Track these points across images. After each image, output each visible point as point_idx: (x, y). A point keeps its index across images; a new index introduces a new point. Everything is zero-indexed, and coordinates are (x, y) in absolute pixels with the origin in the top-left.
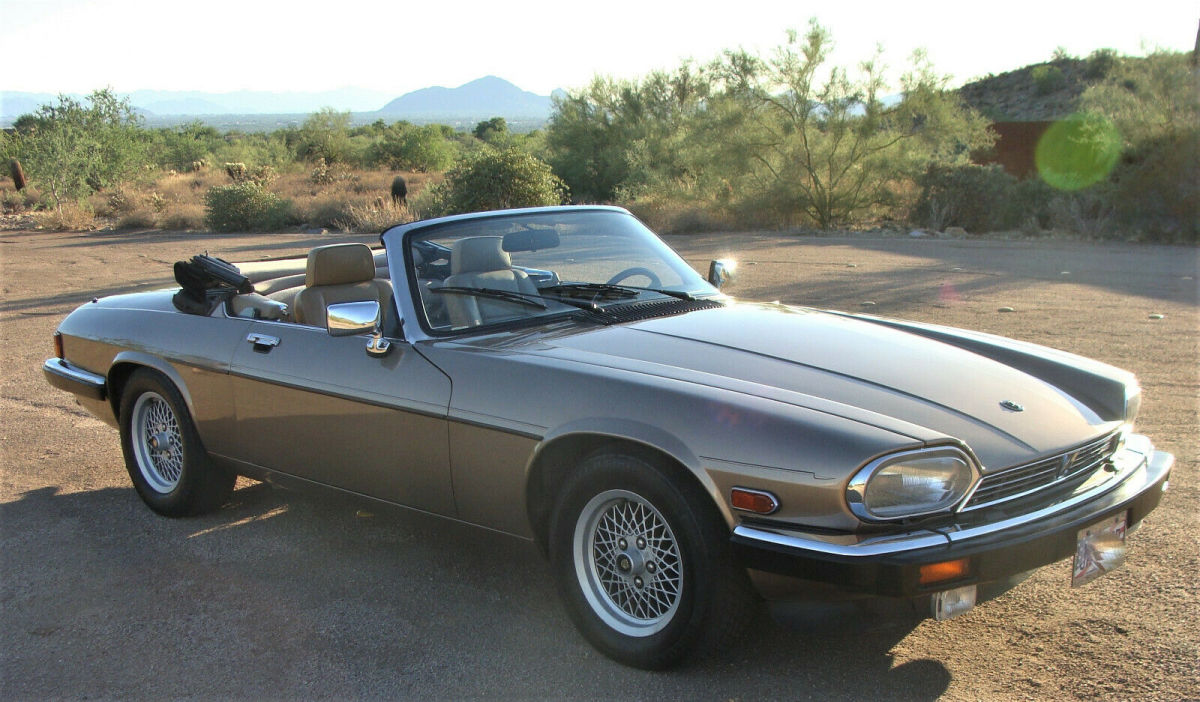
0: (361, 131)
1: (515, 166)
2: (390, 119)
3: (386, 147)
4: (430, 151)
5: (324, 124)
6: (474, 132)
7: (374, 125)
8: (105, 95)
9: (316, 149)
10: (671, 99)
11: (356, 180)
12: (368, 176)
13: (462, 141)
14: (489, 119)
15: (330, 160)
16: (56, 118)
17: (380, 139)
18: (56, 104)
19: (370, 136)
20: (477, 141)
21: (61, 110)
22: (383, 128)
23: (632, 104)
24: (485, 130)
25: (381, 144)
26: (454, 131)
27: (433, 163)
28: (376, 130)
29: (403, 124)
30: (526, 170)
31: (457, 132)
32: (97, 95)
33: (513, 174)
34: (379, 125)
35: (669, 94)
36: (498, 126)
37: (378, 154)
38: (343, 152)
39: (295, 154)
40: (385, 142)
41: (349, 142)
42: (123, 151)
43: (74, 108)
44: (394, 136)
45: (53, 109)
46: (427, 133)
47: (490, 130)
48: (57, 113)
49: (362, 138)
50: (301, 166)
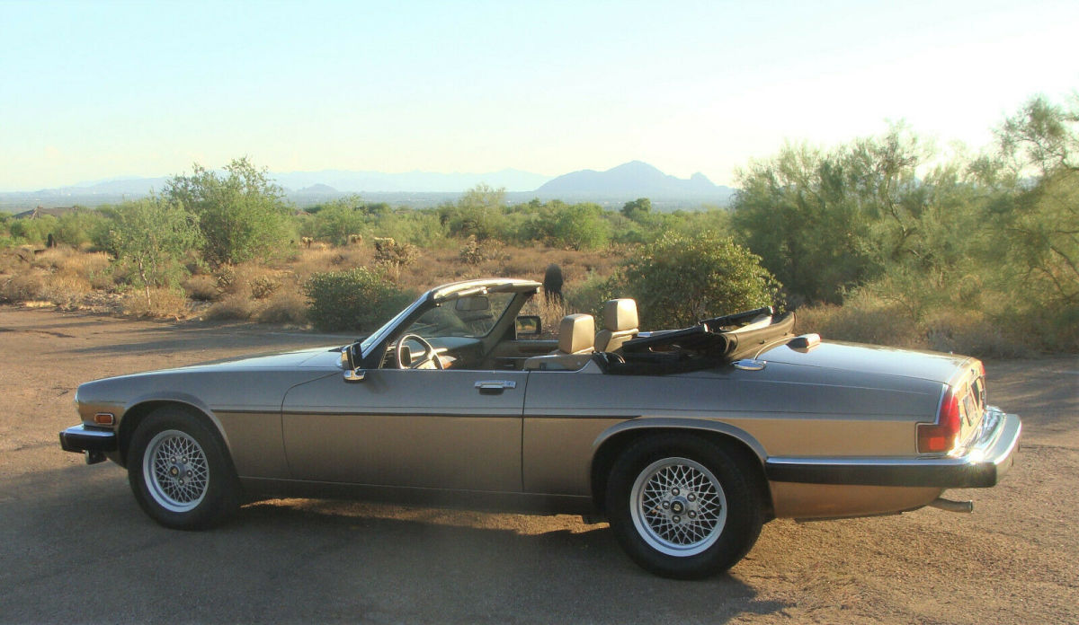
0: (518, 209)
1: (713, 257)
2: (545, 199)
3: (540, 224)
4: (583, 228)
5: (479, 200)
6: (622, 211)
7: (530, 203)
8: (243, 163)
9: (471, 224)
10: (877, 173)
11: (509, 258)
12: (520, 255)
13: (611, 220)
14: (635, 200)
15: (482, 236)
16: (189, 188)
17: (535, 216)
18: (190, 174)
19: (526, 212)
20: (624, 219)
21: (195, 181)
22: (538, 207)
23: (832, 178)
24: (630, 210)
25: (536, 221)
26: (603, 210)
27: (586, 241)
28: (531, 208)
29: (557, 202)
30: (726, 261)
31: (605, 210)
32: (235, 164)
33: (710, 266)
34: (534, 204)
35: (874, 168)
36: (643, 206)
37: (532, 230)
38: (497, 228)
39: (449, 230)
40: (539, 219)
41: (504, 219)
42: (256, 225)
43: (209, 178)
44: (549, 214)
45: (185, 180)
46: (581, 211)
47: (636, 210)
48: (191, 183)
49: (518, 215)
50: (453, 242)
